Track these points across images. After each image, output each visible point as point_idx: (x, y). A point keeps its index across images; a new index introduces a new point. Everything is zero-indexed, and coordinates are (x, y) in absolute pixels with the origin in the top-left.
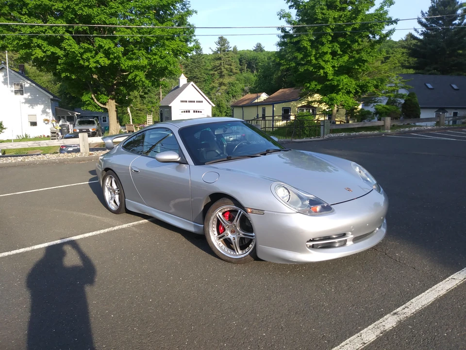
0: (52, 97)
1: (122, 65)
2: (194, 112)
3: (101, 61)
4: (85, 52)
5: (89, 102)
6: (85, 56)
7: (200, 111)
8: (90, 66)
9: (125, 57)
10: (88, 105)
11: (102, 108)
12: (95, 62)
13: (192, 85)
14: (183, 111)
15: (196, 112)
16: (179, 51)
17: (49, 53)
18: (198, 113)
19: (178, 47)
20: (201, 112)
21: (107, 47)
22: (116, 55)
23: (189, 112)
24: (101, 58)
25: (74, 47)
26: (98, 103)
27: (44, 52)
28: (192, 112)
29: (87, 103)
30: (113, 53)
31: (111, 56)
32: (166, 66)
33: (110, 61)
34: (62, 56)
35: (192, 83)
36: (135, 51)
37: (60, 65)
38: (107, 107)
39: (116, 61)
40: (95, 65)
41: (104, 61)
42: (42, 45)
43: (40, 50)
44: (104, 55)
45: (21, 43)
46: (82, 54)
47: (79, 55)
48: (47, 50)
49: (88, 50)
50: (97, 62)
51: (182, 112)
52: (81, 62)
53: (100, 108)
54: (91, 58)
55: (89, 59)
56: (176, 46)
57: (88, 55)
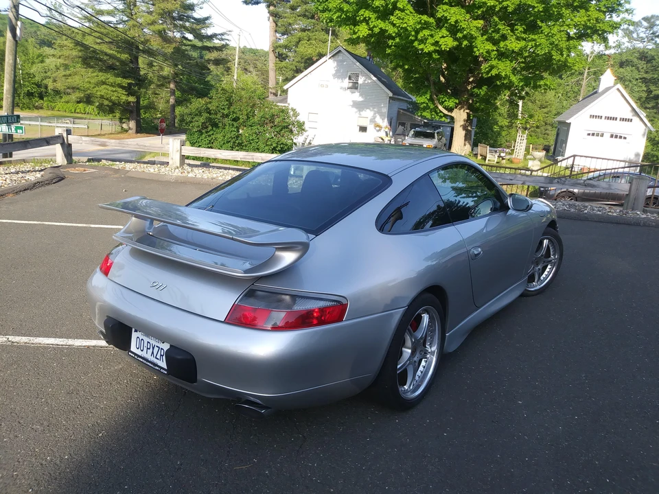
0: (391, 95)
1: (475, 49)
2: (612, 136)
3: (442, 41)
4: (422, 29)
5: (425, 105)
6: (420, 35)
7: (623, 136)
8: (426, 50)
9: (485, 37)
10: (425, 109)
11: (445, 116)
12: (433, 45)
13: (618, 89)
14: (591, 132)
15: (616, 137)
16: (590, 28)
17: (377, 30)
18: (618, 139)
19: (589, 20)
20: (625, 138)
21: (452, 21)
22: (465, 32)
23: (602, 135)
24: (443, 37)
25: (406, 21)
26: (440, 107)
27: (371, 29)
28: (607, 136)
29: (422, 106)
30: (462, 30)
31: (459, 35)
32: (549, 53)
33: (456, 43)
34: (394, 35)
35: (619, 86)
36: (500, 26)
37: (390, 47)
38: (453, 114)
39: (465, 43)
40: (432, 48)
41: (448, 43)
42: (370, 18)
43: (366, 27)
44: (448, 33)
45: (343, 16)
46: (417, 32)
47: (413, 33)
48: (374, 27)
49: (426, 26)
50: (436, 43)
51: (589, 134)
52: (416, 44)
53: (442, 115)
54: (429, 37)
55: (427, 39)
56: (586, 18)
57: (426, 32)
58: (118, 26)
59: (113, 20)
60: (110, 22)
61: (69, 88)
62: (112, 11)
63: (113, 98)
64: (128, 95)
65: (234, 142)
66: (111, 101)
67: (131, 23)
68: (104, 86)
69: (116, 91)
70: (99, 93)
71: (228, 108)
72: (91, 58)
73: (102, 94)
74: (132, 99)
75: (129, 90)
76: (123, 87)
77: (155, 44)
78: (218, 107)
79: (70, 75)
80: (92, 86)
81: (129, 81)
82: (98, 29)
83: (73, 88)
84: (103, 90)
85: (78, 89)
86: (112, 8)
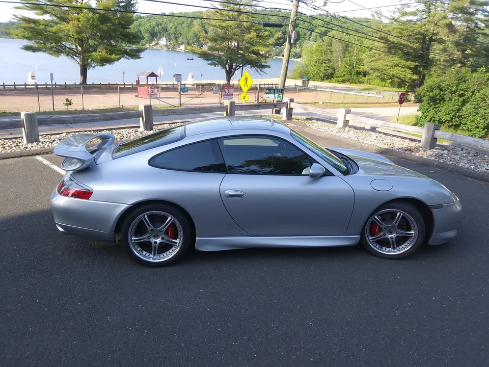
58: (418, 23)
59: (415, 18)
60: (412, 21)
61: (371, 69)
62: (414, 12)
63: (401, 76)
64: (413, 74)
65: (454, 115)
66: (400, 78)
67: (427, 19)
68: (397, 68)
69: (404, 71)
70: (391, 73)
71: (457, 86)
72: (393, 48)
73: (394, 73)
74: (415, 77)
75: (415, 70)
76: (410, 69)
77: (443, 34)
78: (448, 85)
79: (376, 60)
80: (388, 68)
81: (417, 64)
82: (400, 26)
83: (374, 69)
84: (394, 71)
85: (378, 70)
86: (415, 10)
